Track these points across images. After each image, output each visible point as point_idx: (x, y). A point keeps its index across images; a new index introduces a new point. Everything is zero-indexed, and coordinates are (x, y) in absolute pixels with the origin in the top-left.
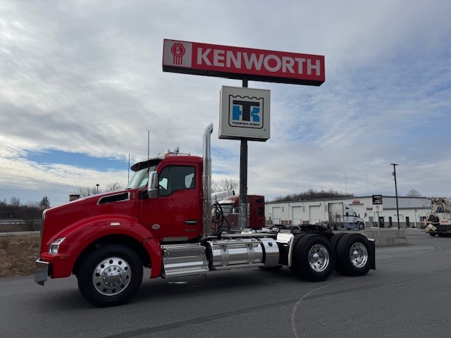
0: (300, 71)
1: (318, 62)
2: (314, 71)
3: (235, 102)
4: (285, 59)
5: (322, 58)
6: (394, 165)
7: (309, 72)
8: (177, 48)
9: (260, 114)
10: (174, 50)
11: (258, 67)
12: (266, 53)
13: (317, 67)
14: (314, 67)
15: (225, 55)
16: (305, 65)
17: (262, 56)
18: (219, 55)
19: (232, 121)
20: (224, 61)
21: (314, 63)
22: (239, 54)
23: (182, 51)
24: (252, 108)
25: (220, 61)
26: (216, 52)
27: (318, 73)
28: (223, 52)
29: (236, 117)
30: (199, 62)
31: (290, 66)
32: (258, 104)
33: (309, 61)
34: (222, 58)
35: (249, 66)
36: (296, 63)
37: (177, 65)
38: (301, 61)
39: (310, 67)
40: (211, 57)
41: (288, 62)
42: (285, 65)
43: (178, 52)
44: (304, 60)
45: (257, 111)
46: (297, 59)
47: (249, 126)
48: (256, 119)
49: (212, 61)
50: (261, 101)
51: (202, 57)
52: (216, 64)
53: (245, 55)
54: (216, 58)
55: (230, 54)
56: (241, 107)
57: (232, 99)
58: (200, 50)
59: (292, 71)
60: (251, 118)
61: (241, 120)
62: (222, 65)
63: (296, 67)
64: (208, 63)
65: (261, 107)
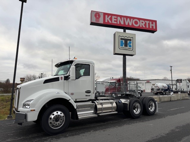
0: (147, 27)
1: (154, 23)
2: (152, 27)
3: (121, 39)
4: (141, 21)
5: (156, 21)
6: (171, 67)
7: (151, 27)
8: (97, 15)
9: (131, 44)
10: (96, 16)
11: (130, 24)
12: (134, 18)
13: (154, 25)
14: (152, 25)
15: (117, 19)
16: (149, 24)
17: (132, 20)
18: (114, 18)
19: (120, 47)
20: (117, 21)
21: (152, 24)
22: (123, 18)
23: (99, 16)
24: (128, 41)
25: (115, 21)
26: (113, 17)
27: (154, 28)
28: (116, 17)
29: (122, 45)
30: (106, 21)
31: (143, 24)
32: (130, 40)
33: (151, 23)
34: (116, 20)
35: (127, 24)
36: (146, 23)
37: (97, 22)
38: (147, 22)
39: (151, 25)
40: (111, 19)
41: (142, 23)
42: (141, 24)
43: (97, 17)
44: (149, 22)
45: (130, 43)
46: (146, 21)
47: (127, 49)
48: (130, 46)
49: (111, 21)
50: (132, 39)
51: (107, 19)
52: (113, 22)
53: (125, 19)
54: (113, 20)
55: (119, 18)
56: (124, 41)
57: (120, 37)
58: (106, 16)
59: (144, 26)
60: (128, 46)
61: (124, 47)
62: (116, 23)
63: (145, 25)
64: (110, 22)
65: (132, 41)
